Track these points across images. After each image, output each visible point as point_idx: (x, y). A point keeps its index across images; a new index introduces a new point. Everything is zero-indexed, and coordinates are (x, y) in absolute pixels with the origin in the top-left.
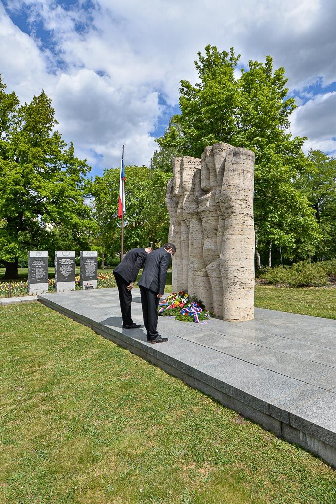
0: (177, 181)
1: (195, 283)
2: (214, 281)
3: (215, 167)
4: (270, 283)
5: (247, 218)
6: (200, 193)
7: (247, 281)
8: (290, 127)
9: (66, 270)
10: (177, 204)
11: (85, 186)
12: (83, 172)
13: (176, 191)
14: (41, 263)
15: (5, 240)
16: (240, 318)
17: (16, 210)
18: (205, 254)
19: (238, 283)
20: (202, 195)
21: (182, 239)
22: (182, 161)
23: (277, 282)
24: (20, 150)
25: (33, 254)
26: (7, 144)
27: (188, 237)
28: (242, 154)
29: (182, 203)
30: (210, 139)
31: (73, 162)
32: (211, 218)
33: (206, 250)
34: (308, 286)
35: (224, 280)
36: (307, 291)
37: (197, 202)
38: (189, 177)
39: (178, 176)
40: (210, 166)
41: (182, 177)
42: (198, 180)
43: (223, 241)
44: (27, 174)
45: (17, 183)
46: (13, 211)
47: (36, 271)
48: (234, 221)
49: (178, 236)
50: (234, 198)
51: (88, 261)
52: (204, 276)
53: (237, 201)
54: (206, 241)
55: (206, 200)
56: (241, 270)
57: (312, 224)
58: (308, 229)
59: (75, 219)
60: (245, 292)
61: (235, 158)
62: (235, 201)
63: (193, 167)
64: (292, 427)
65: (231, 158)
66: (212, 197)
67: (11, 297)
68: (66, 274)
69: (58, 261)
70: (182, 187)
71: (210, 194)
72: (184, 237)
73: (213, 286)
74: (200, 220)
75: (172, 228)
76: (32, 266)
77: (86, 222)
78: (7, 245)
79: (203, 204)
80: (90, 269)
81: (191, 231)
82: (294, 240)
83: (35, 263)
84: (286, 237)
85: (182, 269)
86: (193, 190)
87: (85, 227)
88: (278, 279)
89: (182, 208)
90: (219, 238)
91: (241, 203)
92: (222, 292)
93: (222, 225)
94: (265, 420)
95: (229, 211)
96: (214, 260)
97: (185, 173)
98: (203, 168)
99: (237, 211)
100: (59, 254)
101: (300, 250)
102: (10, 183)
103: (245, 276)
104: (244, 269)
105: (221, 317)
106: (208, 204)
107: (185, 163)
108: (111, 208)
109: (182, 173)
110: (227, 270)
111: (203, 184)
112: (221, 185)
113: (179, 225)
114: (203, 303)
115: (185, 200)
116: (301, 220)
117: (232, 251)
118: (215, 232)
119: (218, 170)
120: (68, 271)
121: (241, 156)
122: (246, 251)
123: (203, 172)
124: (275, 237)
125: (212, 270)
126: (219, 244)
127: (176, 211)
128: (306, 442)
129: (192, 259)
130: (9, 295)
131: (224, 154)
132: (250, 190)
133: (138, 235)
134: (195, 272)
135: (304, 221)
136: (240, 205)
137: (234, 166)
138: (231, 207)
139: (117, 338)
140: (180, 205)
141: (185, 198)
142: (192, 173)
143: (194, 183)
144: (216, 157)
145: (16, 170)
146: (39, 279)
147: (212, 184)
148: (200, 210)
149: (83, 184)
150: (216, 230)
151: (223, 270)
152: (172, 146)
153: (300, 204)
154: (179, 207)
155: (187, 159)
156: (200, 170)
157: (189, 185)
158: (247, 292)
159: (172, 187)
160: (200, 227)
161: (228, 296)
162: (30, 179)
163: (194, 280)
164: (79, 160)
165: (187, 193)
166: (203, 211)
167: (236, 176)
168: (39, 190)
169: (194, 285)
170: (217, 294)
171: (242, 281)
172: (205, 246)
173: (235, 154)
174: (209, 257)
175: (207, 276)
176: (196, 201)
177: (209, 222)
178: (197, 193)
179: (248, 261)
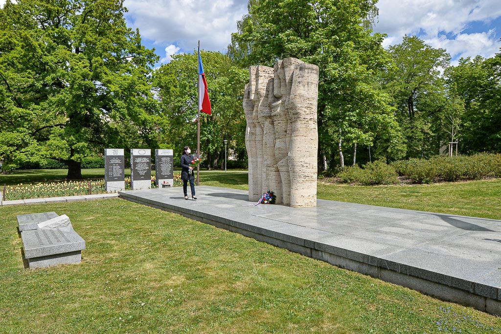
0: (253, 88)
1: (268, 177)
2: (283, 175)
3: (285, 77)
4: (345, 182)
5: (311, 122)
6: (273, 99)
7: (310, 174)
8: (378, 14)
9: (142, 168)
10: (253, 107)
11: (153, 77)
12: (151, 62)
13: (252, 97)
14: (118, 161)
15: (74, 139)
16: (303, 204)
17: (85, 107)
18: (277, 152)
19: (302, 176)
20: (274, 101)
21: (257, 139)
22: (258, 70)
23: (351, 180)
24: (86, 41)
25: (110, 152)
26: (70, 34)
27: (263, 137)
28: (307, 68)
29: (257, 107)
30: (288, 36)
31: (140, 51)
32: (281, 122)
33: (277, 149)
34: (378, 183)
35: (291, 174)
36: (376, 188)
37: (271, 107)
38: (263, 85)
39: (253, 83)
40: (281, 76)
41: (257, 84)
42: (271, 88)
43: (291, 141)
44: (96, 68)
45: (85, 77)
46: (83, 107)
47: (113, 169)
48: (300, 125)
49: (254, 136)
50: (300, 106)
51: (163, 159)
52: (276, 171)
53: (302, 108)
54: (278, 141)
55: (277, 106)
56: (305, 165)
57: (390, 122)
58: (387, 127)
59: (144, 115)
60: (308, 184)
61: (301, 72)
62: (301, 108)
63: (267, 75)
64: (315, 249)
65: (298, 72)
66: (282, 104)
67: (91, 194)
68: (142, 173)
69: (134, 160)
70: (257, 93)
71: (280, 102)
72: (259, 138)
73: (283, 179)
74: (272, 123)
75: (248, 129)
76: (109, 164)
77: (155, 117)
78: (76, 144)
79: (275, 109)
80: (166, 168)
81: (265, 132)
82: (371, 139)
83: (112, 161)
84: (364, 136)
85: (257, 166)
86: (267, 96)
87: (155, 123)
88: (353, 178)
89: (257, 111)
90: (287, 139)
91: (306, 110)
92: (290, 184)
93: (291, 128)
94: (303, 250)
95: (296, 116)
96: (284, 157)
97: (260, 81)
98: (275, 78)
99: (302, 117)
100: (135, 152)
101: (389, 150)
102: (79, 78)
103: (308, 170)
104: (308, 165)
105: (289, 205)
106: (279, 110)
107: (260, 72)
108: (179, 101)
109: (257, 81)
110: (293, 165)
111: (275, 92)
112: (289, 94)
113: (255, 126)
114: (274, 194)
115: (260, 105)
116: (380, 117)
117: (297, 149)
118: (285, 133)
119: (287, 81)
120: (144, 170)
121: (306, 70)
122: (310, 149)
123: (276, 81)
124: (353, 136)
125: (282, 166)
126: (287, 144)
127: (252, 114)
128: (322, 256)
129: (266, 157)
130: (89, 192)
131: (292, 67)
132: (313, 98)
133: (210, 132)
134: (268, 168)
135: (383, 119)
136: (305, 112)
137: (300, 78)
138: (297, 113)
139: (205, 218)
140: (255, 109)
141: (259, 103)
142: (266, 81)
143: (267, 90)
144: (286, 69)
145: (83, 63)
146: (116, 177)
147: (283, 93)
148: (272, 114)
149: (151, 76)
150: (286, 132)
151: (290, 165)
152: (249, 40)
153: (379, 102)
154: (254, 111)
155: (262, 68)
156: (273, 79)
157: (263, 92)
158: (309, 184)
159: (249, 92)
160: (272, 129)
161: (294, 187)
162: (100, 73)
163: (267, 175)
164: (146, 49)
165: (262, 99)
166: (275, 115)
167: (302, 88)
168: (108, 85)
169: (268, 179)
170: (286, 186)
171: (306, 174)
172: (277, 146)
173: (301, 69)
174: (280, 155)
175: (278, 171)
176: (269, 106)
177: (280, 125)
178: (270, 99)
179: (311, 158)
